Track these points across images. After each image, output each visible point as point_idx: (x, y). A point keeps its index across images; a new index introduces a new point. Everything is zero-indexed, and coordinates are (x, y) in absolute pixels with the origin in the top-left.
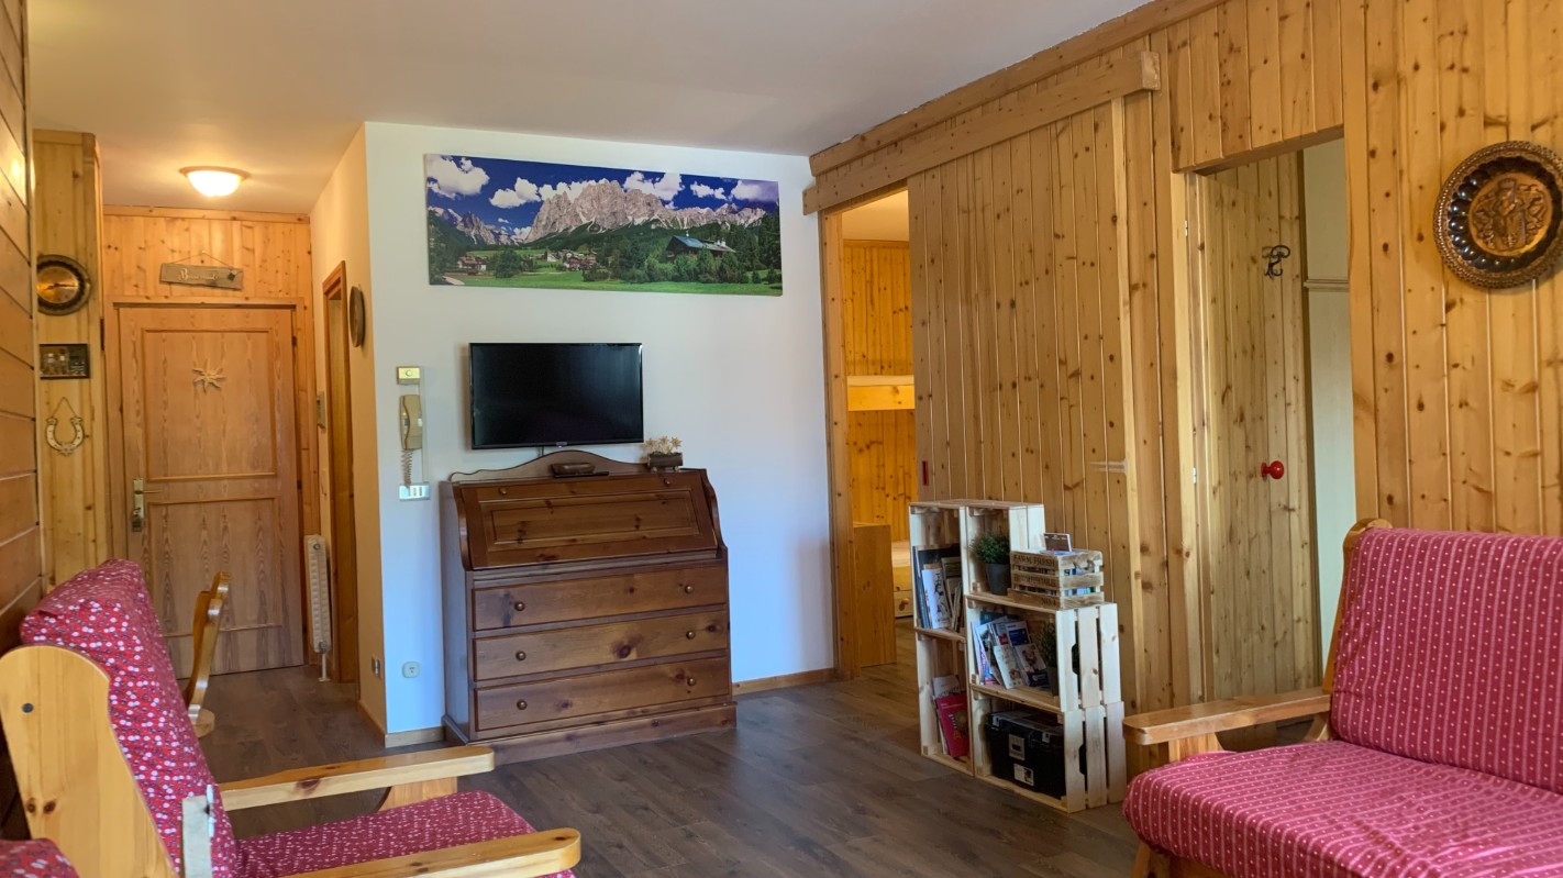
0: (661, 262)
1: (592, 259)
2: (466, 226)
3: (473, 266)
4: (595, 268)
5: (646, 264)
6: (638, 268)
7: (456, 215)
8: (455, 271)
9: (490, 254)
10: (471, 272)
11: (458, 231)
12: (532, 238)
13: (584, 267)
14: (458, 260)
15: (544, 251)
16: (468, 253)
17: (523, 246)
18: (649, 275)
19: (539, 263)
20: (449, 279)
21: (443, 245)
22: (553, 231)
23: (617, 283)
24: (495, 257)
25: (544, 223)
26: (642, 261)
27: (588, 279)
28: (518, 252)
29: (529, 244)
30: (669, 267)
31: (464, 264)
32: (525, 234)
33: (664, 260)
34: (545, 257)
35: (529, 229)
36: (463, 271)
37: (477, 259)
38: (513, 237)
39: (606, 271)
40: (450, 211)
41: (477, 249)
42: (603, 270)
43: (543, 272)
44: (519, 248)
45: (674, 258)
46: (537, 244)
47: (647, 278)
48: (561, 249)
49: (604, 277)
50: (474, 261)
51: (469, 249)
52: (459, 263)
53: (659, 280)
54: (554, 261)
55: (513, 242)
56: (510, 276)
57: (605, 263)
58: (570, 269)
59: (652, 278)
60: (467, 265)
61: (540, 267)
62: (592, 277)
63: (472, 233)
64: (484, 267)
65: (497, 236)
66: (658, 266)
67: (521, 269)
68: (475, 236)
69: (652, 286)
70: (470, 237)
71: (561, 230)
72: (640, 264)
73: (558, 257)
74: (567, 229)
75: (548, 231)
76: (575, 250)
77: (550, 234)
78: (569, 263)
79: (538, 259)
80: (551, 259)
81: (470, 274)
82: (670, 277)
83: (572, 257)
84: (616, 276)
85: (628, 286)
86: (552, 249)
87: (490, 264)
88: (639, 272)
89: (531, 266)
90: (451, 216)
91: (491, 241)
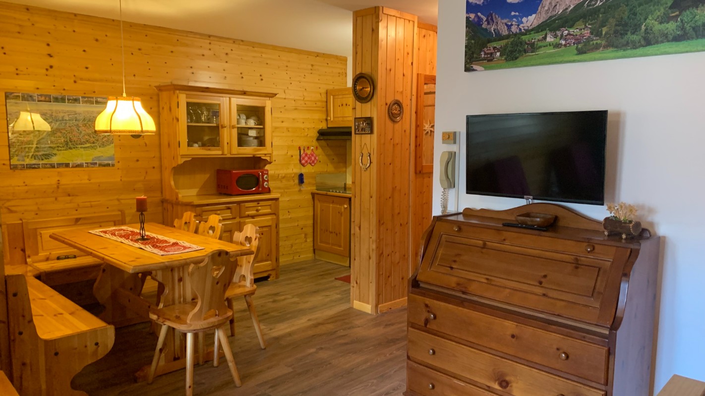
0: (661, 23)
1: (587, 32)
2: (488, 24)
3: (491, 54)
4: (589, 40)
5: (643, 27)
6: (633, 33)
7: (482, 16)
8: (479, 60)
9: (503, 43)
10: (490, 59)
11: (483, 29)
12: (536, 24)
13: (578, 41)
14: (481, 51)
15: (544, 33)
16: (488, 45)
17: (528, 32)
18: (645, 39)
19: (540, 44)
20: (475, 67)
21: (473, 41)
22: (554, 13)
23: (610, 52)
24: (506, 45)
25: (546, 8)
26: (640, 26)
27: (581, 52)
28: (523, 37)
29: (532, 30)
30: (671, 26)
31: (485, 54)
32: (531, 21)
33: (665, 19)
34: (545, 38)
35: (534, 16)
36: (484, 59)
37: (494, 48)
38: (521, 26)
39: (599, 42)
40: (479, 14)
41: (495, 40)
42: (597, 41)
43: (541, 52)
44: (526, 34)
45: (677, 16)
46: (540, 28)
47: (643, 42)
48: (558, 29)
49: (597, 47)
50: (492, 51)
51: (489, 41)
52: (482, 53)
53: (657, 42)
54: (552, 40)
55: (520, 29)
56: (516, 58)
57: (599, 35)
58: (565, 45)
59: (649, 41)
60: (488, 54)
61: (540, 47)
62: (584, 49)
63: (492, 29)
64: (498, 54)
65: (509, 27)
66: (657, 27)
67: (525, 51)
68: (494, 31)
69: (649, 49)
70: (490, 32)
71: (561, 11)
72: (636, 29)
73: (556, 36)
74: (567, 9)
75: (549, 15)
76: (571, 27)
77: (551, 17)
78: (565, 40)
79: (539, 40)
80: (550, 39)
81: (489, 61)
82: (671, 37)
83: (569, 34)
84: (610, 45)
85: (621, 53)
86: (551, 31)
87: (503, 51)
88: (635, 37)
89: (533, 47)
90: (479, 18)
91: (505, 32)
